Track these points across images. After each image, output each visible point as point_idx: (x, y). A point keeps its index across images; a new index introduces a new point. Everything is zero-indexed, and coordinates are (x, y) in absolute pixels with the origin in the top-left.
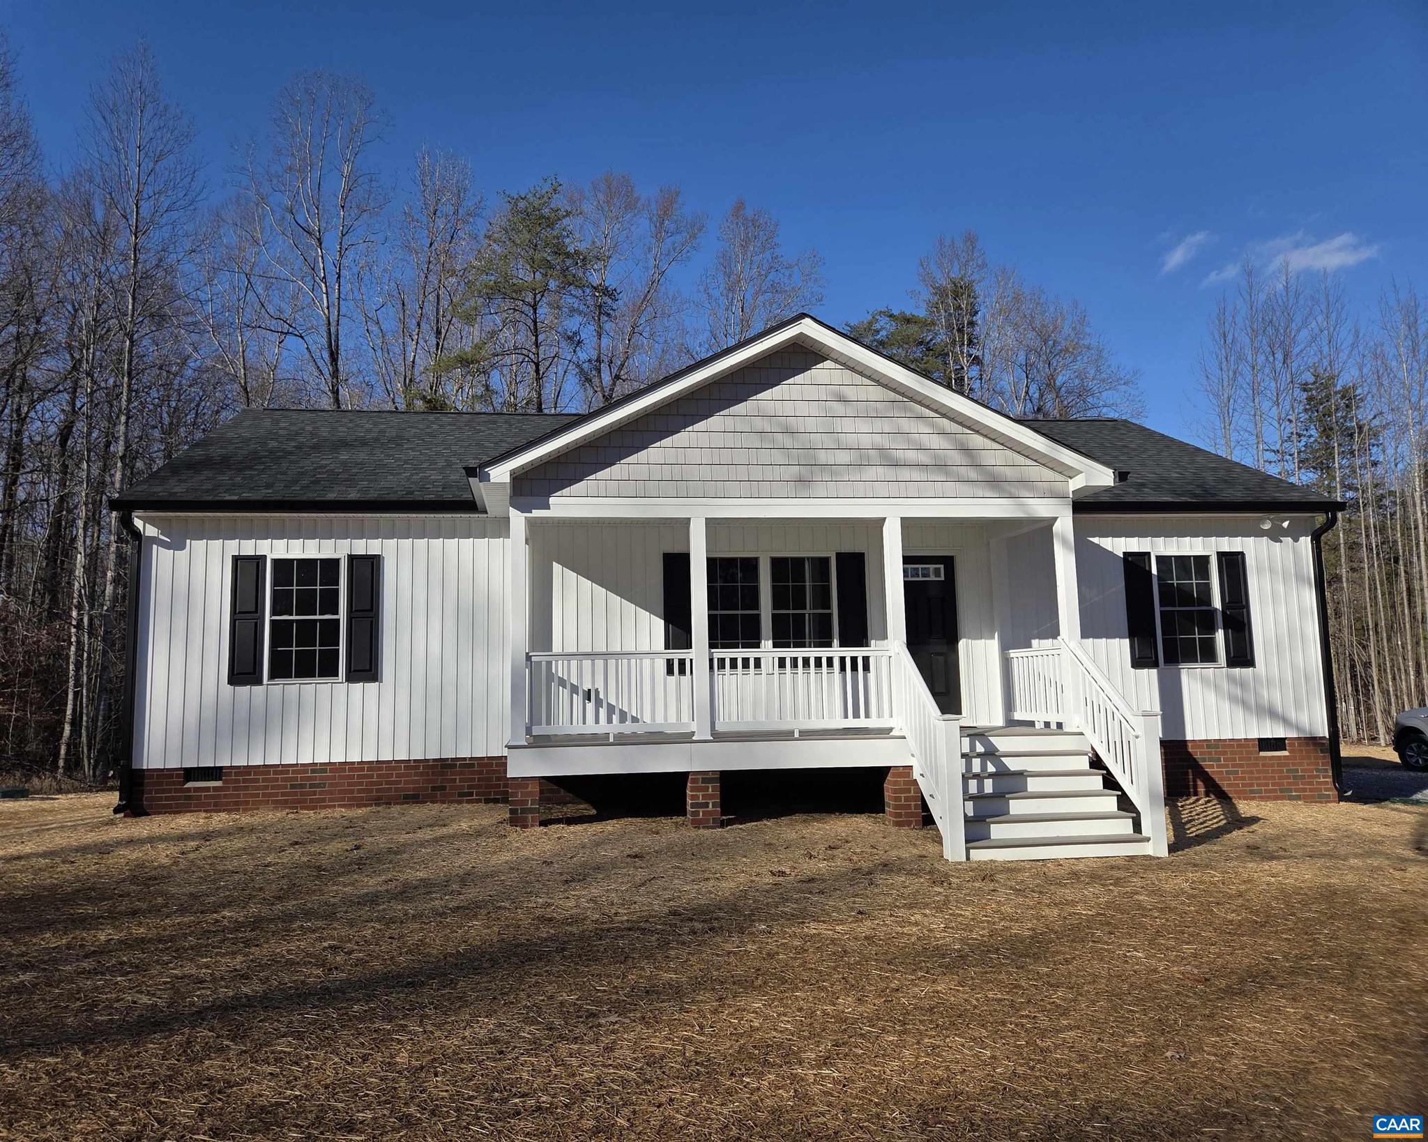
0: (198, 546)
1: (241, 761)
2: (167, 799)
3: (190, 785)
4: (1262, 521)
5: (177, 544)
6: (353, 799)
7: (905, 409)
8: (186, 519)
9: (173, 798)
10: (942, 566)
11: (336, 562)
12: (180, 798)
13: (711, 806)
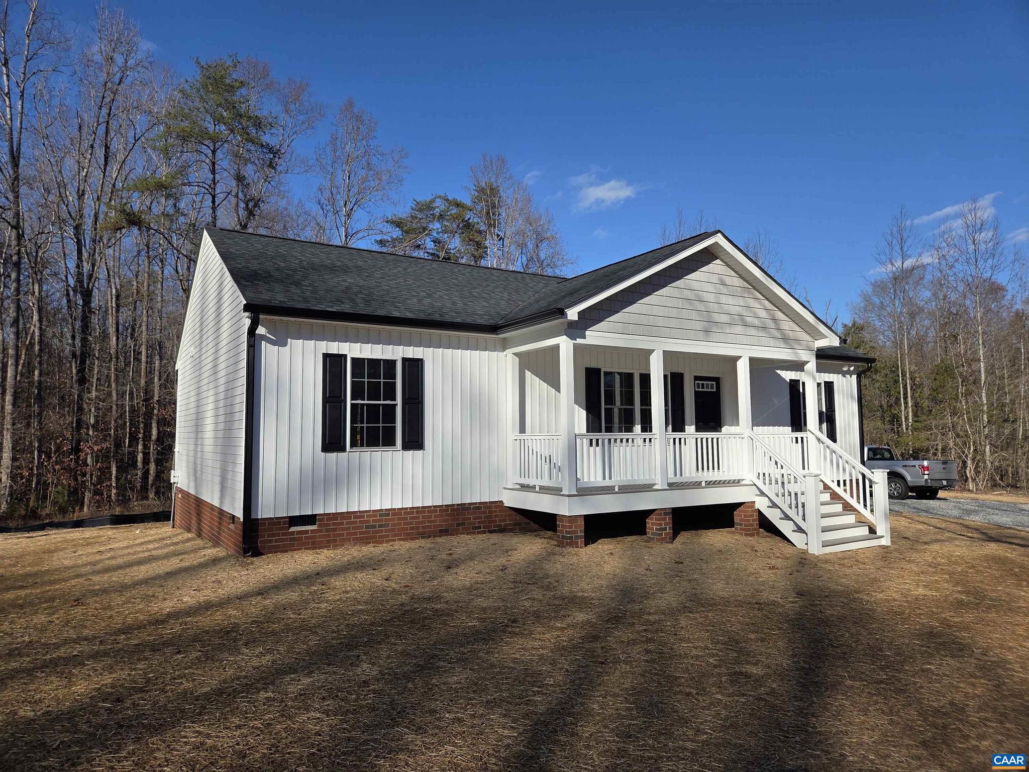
0: (297, 344)
1: (332, 510)
2: (276, 541)
3: (292, 529)
4: (843, 366)
5: (281, 342)
6: (408, 534)
7: (749, 293)
8: (287, 323)
9: (282, 540)
10: (714, 383)
11: (394, 362)
12: (286, 540)
13: (668, 529)
